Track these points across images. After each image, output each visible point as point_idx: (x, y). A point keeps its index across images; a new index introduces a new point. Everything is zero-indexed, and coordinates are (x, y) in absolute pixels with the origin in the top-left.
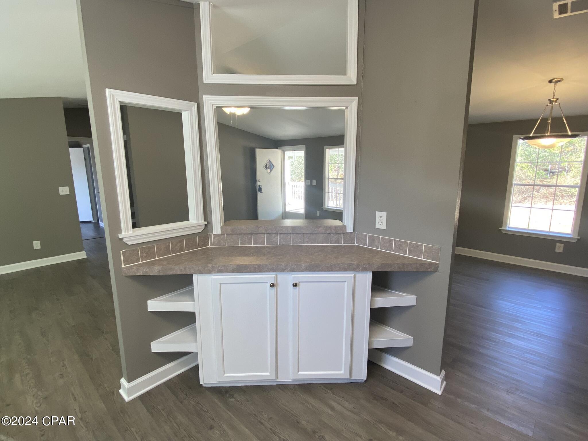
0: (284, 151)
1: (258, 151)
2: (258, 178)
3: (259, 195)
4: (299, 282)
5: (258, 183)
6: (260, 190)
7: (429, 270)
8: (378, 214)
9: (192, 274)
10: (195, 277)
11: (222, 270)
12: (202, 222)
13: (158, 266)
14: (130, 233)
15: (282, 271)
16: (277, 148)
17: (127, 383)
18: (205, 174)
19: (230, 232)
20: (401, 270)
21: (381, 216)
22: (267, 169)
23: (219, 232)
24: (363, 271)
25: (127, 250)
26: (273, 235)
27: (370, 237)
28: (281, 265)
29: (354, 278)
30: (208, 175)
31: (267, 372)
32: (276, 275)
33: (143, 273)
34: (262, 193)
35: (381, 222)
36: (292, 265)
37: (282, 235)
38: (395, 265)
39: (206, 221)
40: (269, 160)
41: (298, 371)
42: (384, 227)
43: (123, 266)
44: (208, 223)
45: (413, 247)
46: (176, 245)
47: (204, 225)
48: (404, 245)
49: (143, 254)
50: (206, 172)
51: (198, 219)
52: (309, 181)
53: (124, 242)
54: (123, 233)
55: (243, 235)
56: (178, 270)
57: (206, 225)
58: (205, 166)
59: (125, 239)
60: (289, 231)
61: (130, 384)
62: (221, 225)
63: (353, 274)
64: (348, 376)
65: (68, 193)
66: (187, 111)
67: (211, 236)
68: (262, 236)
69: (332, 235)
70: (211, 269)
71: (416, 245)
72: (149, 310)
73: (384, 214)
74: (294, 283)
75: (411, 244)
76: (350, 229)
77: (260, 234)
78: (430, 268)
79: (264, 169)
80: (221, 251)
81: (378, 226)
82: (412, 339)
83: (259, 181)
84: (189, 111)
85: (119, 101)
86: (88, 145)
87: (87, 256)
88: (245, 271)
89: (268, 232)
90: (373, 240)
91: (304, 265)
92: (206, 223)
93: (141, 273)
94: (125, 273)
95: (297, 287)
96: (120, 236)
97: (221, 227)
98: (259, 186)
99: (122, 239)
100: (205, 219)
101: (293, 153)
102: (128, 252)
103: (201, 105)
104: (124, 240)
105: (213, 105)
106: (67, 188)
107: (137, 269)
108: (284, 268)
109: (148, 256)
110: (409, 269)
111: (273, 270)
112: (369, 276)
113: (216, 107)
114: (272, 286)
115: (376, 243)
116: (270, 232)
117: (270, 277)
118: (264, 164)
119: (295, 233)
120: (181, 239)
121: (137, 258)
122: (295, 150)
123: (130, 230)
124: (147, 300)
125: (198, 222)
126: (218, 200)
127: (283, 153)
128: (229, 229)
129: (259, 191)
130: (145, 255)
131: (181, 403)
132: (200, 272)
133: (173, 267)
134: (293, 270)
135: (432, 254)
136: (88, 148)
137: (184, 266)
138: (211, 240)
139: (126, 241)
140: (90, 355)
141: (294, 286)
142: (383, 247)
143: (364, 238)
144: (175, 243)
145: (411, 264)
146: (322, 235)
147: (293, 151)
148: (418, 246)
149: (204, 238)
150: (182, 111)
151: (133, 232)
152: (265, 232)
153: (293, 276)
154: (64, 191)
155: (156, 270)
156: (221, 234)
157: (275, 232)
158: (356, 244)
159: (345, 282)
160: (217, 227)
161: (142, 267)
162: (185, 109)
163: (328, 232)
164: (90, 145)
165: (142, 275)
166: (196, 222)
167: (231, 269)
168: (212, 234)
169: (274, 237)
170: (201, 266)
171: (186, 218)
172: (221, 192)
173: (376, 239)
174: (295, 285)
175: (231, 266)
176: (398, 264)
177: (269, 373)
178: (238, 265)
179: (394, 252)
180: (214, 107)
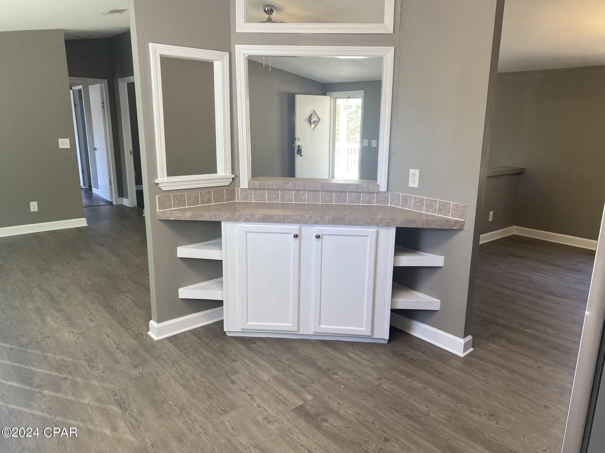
0: (335, 99)
1: (299, 98)
2: (297, 135)
3: (298, 158)
4: (322, 235)
5: (297, 143)
6: (299, 151)
7: (455, 228)
8: (412, 171)
9: (221, 222)
10: (223, 224)
11: (248, 218)
12: (230, 175)
13: (190, 211)
14: (165, 179)
15: (306, 223)
16: (325, 94)
17: (157, 324)
18: (235, 125)
19: (257, 187)
20: (426, 227)
21: (414, 173)
22: (311, 125)
23: (246, 187)
24: (386, 226)
25: (162, 195)
26: (302, 192)
27: (403, 197)
28: (305, 217)
29: (377, 233)
30: (237, 126)
31: (289, 323)
32: (300, 227)
33: (175, 218)
34: (301, 156)
35: (414, 181)
36: (315, 217)
37: (311, 193)
38: (419, 221)
39: (233, 174)
40: (314, 111)
41: (320, 325)
42: (416, 185)
43: (158, 210)
44: (236, 176)
45: (442, 205)
46: (205, 196)
47: (231, 178)
48: (434, 204)
49: (175, 201)
50: (235, 123)
51: (226, 172)
52: (366, 141)
53: (160, 188)
54: (159, 179)
55: (270, 190)
56: (208, 217)
57: (233, 178)
58: (234, 117)
59: (160, 184)
60: (318, 188)
61: (159, 325)
62: (248, 180)
63: (375, 229)
64: (369, 333)
65: (68, 147)
66: (218, 60)
67: (238, 190)
68: (290, 192)
69: (364, 194)
70: (238, 218)
71: (445, 203)
72: (178, 256)
73: (417, 172)
74: (317, 235)
75: (440, 203)
76: (383, 188)
77: (288, 191)
78: (455, 225)
79: (307, 124)
80: (247, 205)
81: (411, 184)
82: (440, 302)
83: (298, 140)
84: (221, 61)
85: (160, 54)
86: (80, 87)
87: (87, 224)
88: (270, 221)
89: (296, 188)
90: (405, 199)
91: (327, 218)
92: (233, 176)
93: (174, 217)
94: (159, 217)
95: (321, 240)
96: (156, 181)
97: (248, 181)
98: (299, 146)
99: (157, 184)
100: (232, 174)
101: (347, 101)
102: (163, 197)
103: (232, 55)
104: (160, 186)
105: (244, 54)
106: (67, 140)
107: (171, 214)
108: (308, 220)
109: (179, 203)
110: (434, 226)
111: (298, 222)
112: (392, 232)
113: (247, 56)
114: (296, 236)
115: (408, 203)
116: (298, 188)
117: (294, 228)
118: (307, 115)
119: (325, 191)
120: (209, 191)
121: (170, 204)
122: (350, 98)
123: (165, 178)
124: (178, 247)
125: (226, 175)
126: (246, 153)
127: (334, 101)
128: (257, 183)
129: (298, 153)
130: (177, 202)
131: (206, 344)
132: (229, 220)
133: (204, 213)
134: (316, 223)
135: (459, 211)
136: (80, 91)
137: (214, 213)
138: (238, 195)
139: (161, 186)
140: (115, 308)
141: (316, 237)
142: (415, 206)
143: (397, 198)
144: (203, 194)
145: (435, 221)
146: (353, 194)
147: (347, 98)
148: (446, 204)
149: (231, 192)
150: (214, 61)
151: (167, 179)
152: (294, 189)
153: (316, 228)
154: (64, 143)
155: (188, 216)
156: (249, 189)
157: (302, 189)
158: (389, 205)
159: (368, 236)
160: (244, 181)
161: (175, 212)
162: (218, 59)
163: (359, 190)
164: (83, 87)
165: (174, 219)
166: (224, 175)
167: (257, 218)
168: (239, 188)
169: (303, 194)
170: (229, 214)
171: (214, 170)
172: (249, 144)
173: (409, 199)
174: (318, 237)
175: (258, 216)
176: (422, 220)
177: (290, 324)
178: (263, 215)
179: (425, 212)
180: (245, 56)
